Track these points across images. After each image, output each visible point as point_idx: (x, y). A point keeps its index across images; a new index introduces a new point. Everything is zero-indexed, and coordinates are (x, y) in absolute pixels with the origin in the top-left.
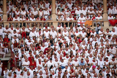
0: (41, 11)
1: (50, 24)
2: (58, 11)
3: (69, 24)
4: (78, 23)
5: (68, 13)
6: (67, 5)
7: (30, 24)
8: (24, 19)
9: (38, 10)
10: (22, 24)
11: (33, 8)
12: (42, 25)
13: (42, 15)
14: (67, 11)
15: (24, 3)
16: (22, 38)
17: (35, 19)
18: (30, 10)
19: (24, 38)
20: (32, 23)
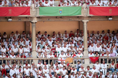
0: (21, 49)
1: (30, 61)
2: (38, 48)
3: (49, 61)
4: (58, 60)
5: (48, 50)
6: (47, 42)
7: (11, 61)
8: (4, 57)
9: (19, 47)
10: (3, 61)
11: (13, 45)
12: (22, 63)
13: (22, 52)
14: (47, 49)
15: (4, 40)
16: (3, 75)
17: (15, 56)
18: (10, 47)
19: (4, 75)
20: (12, 60)
